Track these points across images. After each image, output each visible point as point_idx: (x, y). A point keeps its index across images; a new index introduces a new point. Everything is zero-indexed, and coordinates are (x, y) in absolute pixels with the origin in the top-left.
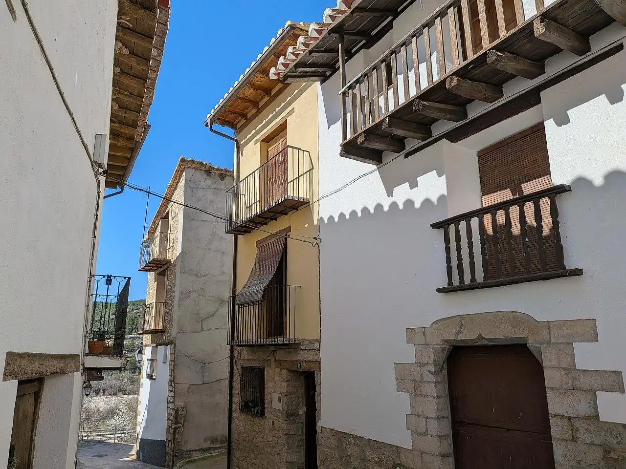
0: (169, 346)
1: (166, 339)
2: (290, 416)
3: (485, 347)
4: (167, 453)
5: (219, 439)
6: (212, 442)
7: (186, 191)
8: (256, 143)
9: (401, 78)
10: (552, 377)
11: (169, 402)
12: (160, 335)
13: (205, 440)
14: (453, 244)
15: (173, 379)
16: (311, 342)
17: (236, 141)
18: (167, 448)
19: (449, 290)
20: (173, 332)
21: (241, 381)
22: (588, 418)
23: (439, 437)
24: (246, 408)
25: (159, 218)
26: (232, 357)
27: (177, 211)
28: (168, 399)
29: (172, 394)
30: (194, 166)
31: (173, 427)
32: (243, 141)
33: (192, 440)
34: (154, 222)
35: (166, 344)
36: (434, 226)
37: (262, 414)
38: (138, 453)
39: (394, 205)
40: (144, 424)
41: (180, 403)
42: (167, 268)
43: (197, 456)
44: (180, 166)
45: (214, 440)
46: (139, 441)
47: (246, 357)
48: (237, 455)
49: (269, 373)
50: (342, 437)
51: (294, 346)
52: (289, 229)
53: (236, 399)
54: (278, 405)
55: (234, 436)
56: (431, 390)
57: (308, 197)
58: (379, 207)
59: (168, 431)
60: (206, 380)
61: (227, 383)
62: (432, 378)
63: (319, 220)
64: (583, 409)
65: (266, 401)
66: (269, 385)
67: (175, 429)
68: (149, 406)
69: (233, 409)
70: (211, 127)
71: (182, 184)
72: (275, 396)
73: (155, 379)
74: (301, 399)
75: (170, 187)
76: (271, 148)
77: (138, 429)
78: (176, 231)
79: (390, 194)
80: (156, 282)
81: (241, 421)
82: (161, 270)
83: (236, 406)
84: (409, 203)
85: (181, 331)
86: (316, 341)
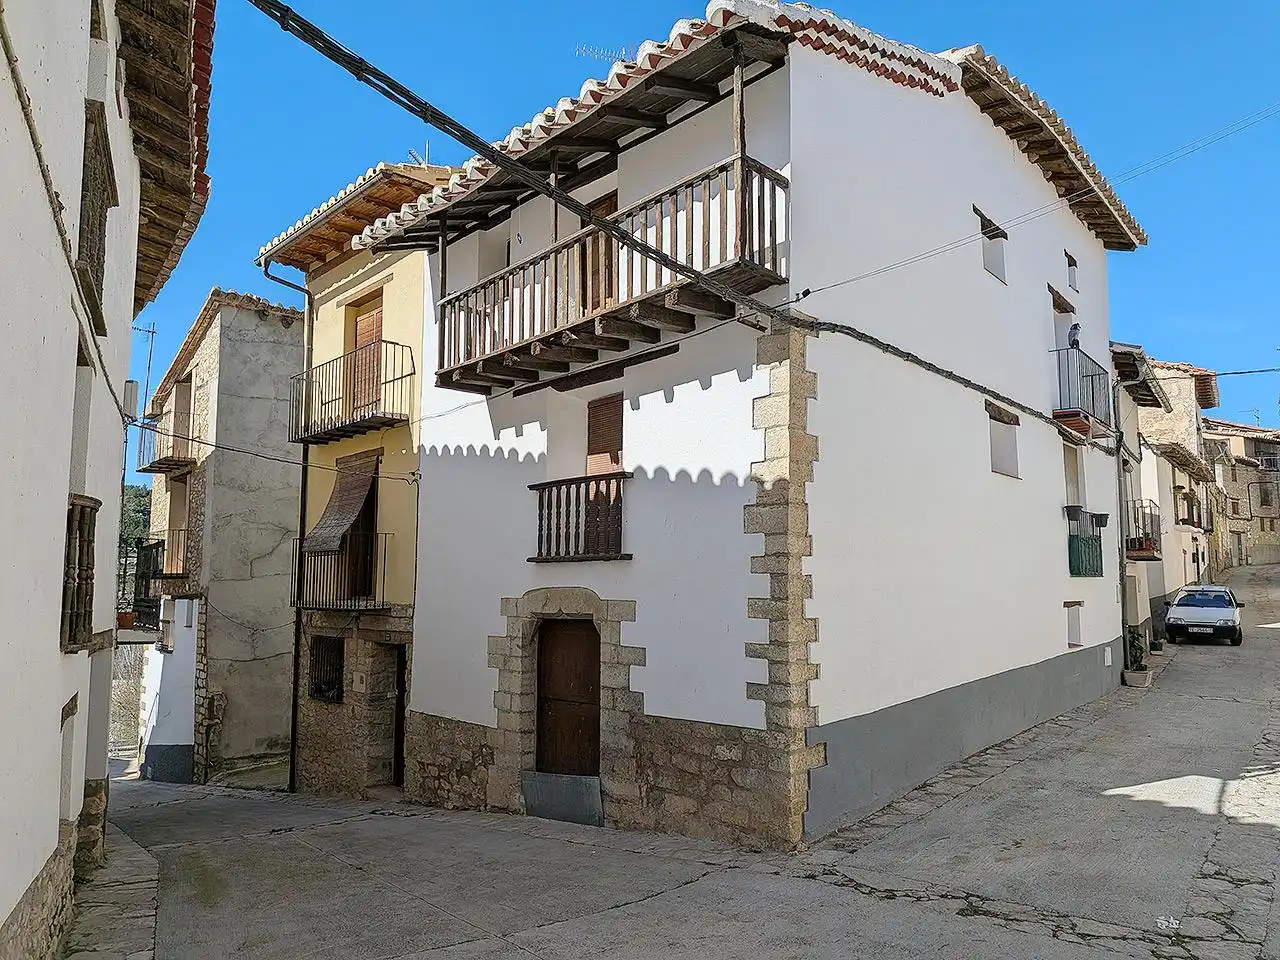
0: (196, 601)
1: (189, 589)
2: (375, 700)
3: (565, 621)
4: (195, 764)
5: (280, 742)
6: (270, 746)
7: (222, 347)
8: (338, 306)
9: (517, 291)
10: (606, 653)
11: (198, 687)
12: (179, 582)
13: (259, 743)
14: (545, 512)
15: (204, 652)
16: (405, 608)
17: (308, 292)
18: (196, 756)
19: (539, 560)
20: (204, 579)
21: (312, 655)
22: (624, 688)
23: (521, 712)
24: (317, 693)
25: (172, 380)
26: (298, 623)
27: (206, 377)
28: (197, 682)
29: (203, 675)
30: (236, 303)
31: (205, 724)
32: (319, 295)
33: (237, 742)
34: (162, 389)
35: (191, 598)
36: (531, 487)
37: (339, 699)
38: (143, 768)
39: (499, 450)
40: (153, 722)
41: (216, 688)
42: (189, 472)
43: (242, 766)
44: (211, 302)
45: (272, 744)
46: (144, 749)
47: (318, 624)
48: (304, 754)
49: (349, 646)
50: (432, 721)
51: (384, 612)
52: (380, 452)
53: (304, 681)
54: (360, 688)
55: (301, 730)
56: (517, 664)
57: (407, 413)
58: (485, 448)
59: (197, 731)
60: (258, 652)
61: (290, 659)
62: (519, 652)
63: (419, 447)
64: (620, 681)
65: (345, 682)
66: (349, 662)
67: (209, 727)
68: (161, 695)
69: (300, 693)
70: (266, 270)
71: (215, 331)
72: (356, 677)
73: (171, 652)
74: (391, 680)
75: (194, 333)
76: (362, 318)
77: (142, 731)
78: (206, 412)
79: (497, 437)
80: (169, 493)
81: (309, 709)
82: (177, 473)
83: (304, 690)
84: (514, 452)
85: (216, 578)
86: (410, 606)
